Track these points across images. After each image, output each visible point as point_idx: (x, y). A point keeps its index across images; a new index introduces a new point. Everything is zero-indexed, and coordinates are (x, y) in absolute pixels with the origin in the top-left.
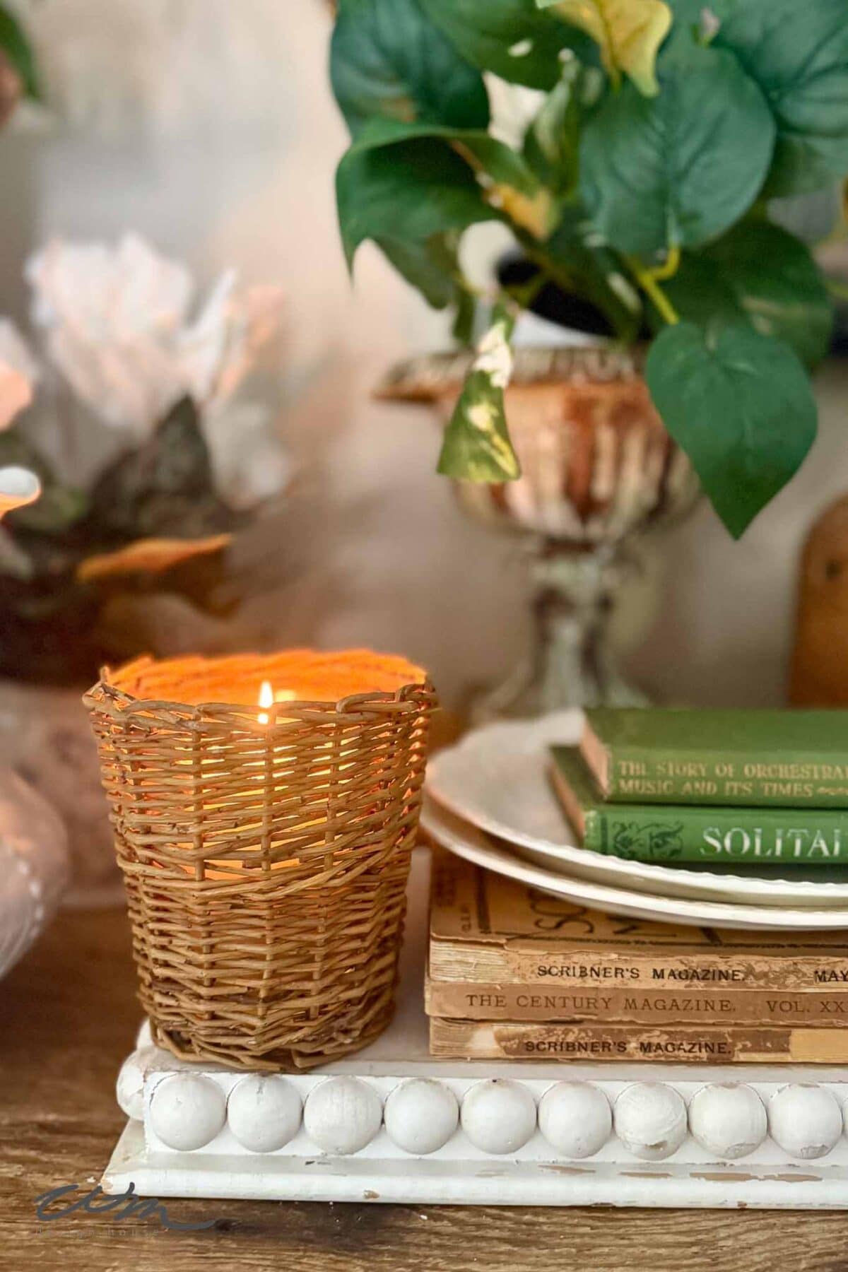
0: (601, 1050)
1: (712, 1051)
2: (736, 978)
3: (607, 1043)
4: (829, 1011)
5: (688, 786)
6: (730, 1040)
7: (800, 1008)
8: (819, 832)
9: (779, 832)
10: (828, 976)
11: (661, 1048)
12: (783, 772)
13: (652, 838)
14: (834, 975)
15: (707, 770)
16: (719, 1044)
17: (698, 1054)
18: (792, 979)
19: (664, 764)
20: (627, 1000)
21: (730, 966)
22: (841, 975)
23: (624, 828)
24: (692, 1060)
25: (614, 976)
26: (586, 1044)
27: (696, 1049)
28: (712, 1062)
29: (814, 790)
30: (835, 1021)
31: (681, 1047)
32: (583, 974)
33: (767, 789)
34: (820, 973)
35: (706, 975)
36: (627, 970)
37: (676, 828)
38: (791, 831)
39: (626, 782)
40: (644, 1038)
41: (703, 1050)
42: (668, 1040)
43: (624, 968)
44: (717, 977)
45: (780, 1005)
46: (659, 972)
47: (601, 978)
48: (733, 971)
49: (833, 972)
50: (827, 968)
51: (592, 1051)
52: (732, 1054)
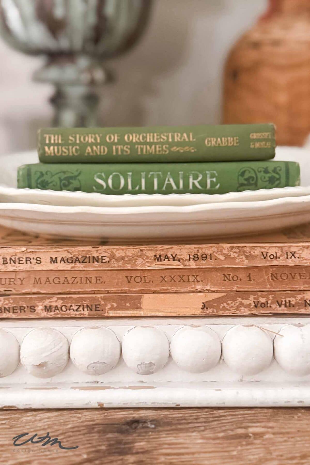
0: (19, 312)
1: (91, 310)
2: (104, 261)
3: (23, 307)
4: (166, 282)
5: (89, 149)
6: (103, 303)
7: (147, 280)
8: (169, 173)
9: (143, 174)
10: (163, 258)
11: (58, 309)
12: (149, 139)
13: (61, 181)
14: (167, 257)
15: (101, 138)
16: (96, 305)
17: (82, 312)
18: (140, 261)
19: (74, 135)
20: (35, 278)
21: (100, 254)
22: (171, 257)
23: (42, 175)
24: (79, 316)
25: (25, 264)
26: (9, 308)
27: (81, 309)
28: (91, 318)
29: (169, 149)
30: (169, 288)
31: (71, 308)
32: (5, 262)
33: (139, 150)
34: (158, 256)
35: (84, 259)
36: (34, 258)
37: (76, 173)
38: (151, 173)
39: (49, 148)
40: (47, 303)
41: (86, 309)
42: (62, 303)
43: (32, 258)
44: (91, 261)
45: (135, 279)
46: (54, 259)
47: (17, 264)
48: (102, 257)
49: (166, 255)
50: (162, 253)
51: (14, 312)
52: (104, 311)
